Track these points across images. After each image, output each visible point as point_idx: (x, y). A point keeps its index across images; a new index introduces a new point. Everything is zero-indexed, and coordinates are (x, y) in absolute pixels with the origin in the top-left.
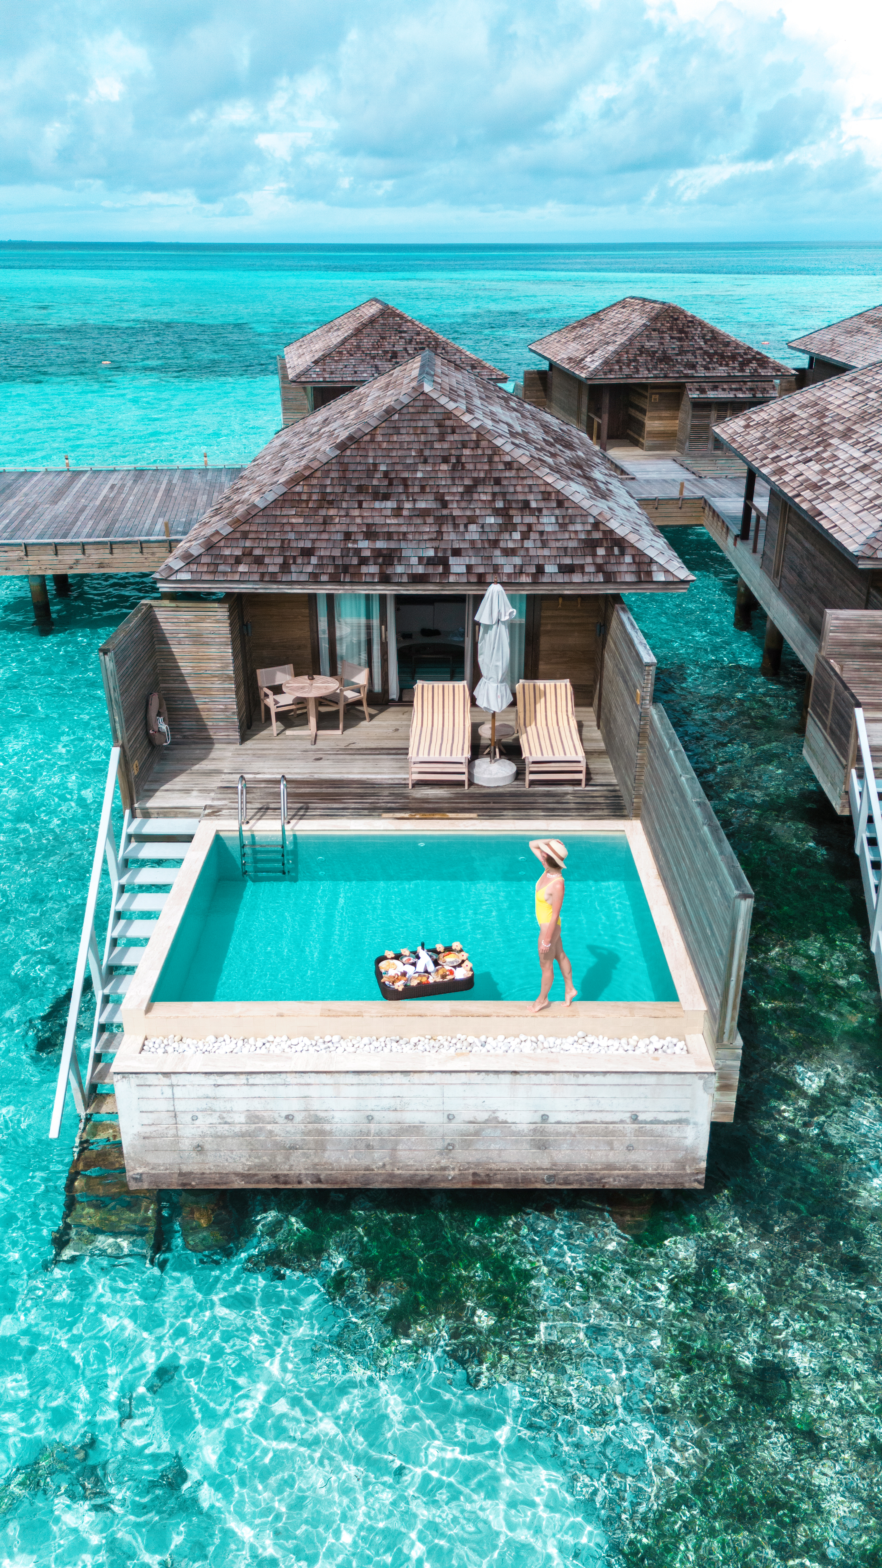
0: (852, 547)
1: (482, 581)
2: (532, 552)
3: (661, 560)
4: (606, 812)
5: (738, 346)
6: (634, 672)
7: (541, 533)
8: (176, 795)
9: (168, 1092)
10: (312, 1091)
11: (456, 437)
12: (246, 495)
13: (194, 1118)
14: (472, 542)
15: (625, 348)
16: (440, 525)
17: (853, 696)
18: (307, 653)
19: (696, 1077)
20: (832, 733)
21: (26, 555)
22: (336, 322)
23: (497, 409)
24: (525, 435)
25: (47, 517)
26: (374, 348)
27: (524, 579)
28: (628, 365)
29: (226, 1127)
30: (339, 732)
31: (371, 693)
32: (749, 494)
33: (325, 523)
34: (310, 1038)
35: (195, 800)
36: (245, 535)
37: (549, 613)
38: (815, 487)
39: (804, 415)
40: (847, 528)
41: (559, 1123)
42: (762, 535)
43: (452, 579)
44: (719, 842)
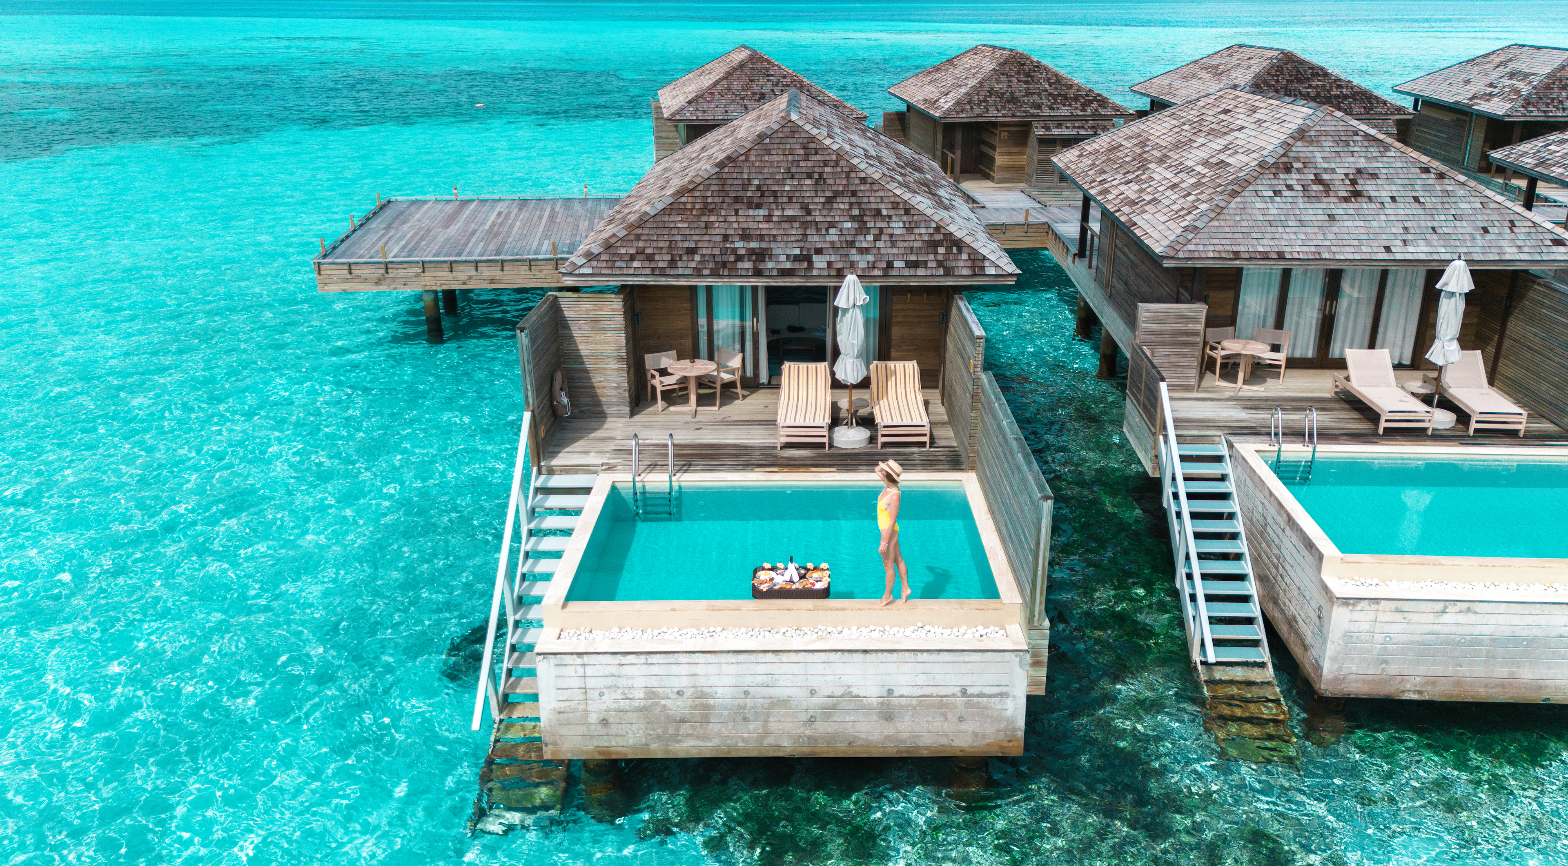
0: (1158, 249)
1: (840, 275)
2: (883, 251)
3: (992, 257)
4: (946, 467)
5: (1079, 88)
6: (969, 348)
7: (891, 235)
8: (576, 455)
9: (580, 671)
10: (700, 670)
11: (819, 157)
12: (637, 207)
13: (601, 694)
14: (832, 242)
15: (977, 89)
16: (805, 229)
17: (1159, 373)
18: (688, 343)
19: (1012, 655)
20: (1145, 408)
21: (423, 272)
22: (708, 67)
23: (855, 137)
24: (879, 159)
25: (441, 239)
26: (743, 90)
27: (876, 272)
28: (979, 106)
29: (628, 702)
30: (716, 408)
31: (743, 378)
32: (1085, 218)
33: (706, 228)
34: (698, 630)
35: (592, 459)
36: (638, 237)
37: (899, 307)
38: (1133, 203)
39: (1129, 145)
40: (1156, 235)
41: (902, 696)
42: (1095, 253)
43: (815, 273)
44: (1029, 463)
